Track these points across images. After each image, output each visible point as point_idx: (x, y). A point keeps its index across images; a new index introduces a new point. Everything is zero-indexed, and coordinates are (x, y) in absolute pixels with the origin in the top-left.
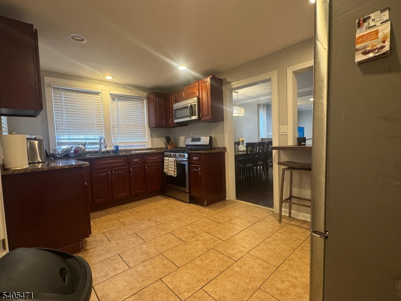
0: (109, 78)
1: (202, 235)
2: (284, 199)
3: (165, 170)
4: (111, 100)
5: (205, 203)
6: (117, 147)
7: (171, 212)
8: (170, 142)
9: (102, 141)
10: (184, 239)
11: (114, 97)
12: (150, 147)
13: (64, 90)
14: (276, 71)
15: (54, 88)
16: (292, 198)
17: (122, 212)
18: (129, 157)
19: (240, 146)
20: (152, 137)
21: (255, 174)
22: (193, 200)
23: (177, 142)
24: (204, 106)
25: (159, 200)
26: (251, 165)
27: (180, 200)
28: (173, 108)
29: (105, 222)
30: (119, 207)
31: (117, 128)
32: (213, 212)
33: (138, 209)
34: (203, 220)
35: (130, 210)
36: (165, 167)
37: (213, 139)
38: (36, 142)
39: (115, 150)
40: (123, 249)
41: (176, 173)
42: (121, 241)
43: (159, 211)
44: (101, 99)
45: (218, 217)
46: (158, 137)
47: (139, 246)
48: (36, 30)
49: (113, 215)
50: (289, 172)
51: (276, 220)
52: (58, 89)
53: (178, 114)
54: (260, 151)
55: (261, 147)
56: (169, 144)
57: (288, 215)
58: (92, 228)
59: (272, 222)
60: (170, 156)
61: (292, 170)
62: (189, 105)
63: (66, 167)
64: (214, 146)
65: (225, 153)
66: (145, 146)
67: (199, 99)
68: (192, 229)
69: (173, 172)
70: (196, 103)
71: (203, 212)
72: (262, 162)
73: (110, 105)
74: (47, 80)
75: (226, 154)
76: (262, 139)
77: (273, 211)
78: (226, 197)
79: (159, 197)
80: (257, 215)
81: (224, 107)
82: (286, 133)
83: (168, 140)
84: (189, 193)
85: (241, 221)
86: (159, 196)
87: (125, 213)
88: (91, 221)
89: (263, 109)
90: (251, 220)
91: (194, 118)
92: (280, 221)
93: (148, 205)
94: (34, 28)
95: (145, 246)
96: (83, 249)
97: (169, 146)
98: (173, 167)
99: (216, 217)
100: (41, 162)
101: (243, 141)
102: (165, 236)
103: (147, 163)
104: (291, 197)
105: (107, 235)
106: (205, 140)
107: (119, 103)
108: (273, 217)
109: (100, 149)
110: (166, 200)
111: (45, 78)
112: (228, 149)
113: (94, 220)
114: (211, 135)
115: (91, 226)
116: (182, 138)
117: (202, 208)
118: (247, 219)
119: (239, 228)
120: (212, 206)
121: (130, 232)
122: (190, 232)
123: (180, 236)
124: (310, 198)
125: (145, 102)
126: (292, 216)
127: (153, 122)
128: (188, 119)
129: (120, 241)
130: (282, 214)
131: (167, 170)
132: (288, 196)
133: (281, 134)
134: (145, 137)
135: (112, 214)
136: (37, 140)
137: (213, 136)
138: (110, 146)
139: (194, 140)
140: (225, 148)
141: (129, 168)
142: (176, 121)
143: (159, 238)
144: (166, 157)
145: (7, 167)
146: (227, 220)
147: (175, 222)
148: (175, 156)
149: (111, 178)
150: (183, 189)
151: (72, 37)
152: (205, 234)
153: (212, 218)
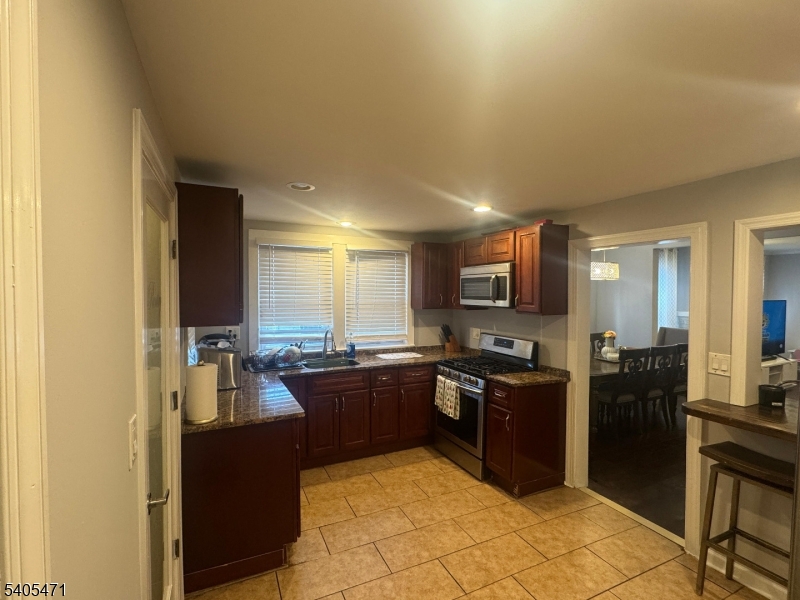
0: (346, 224)
1: (504, 583)
2: (713, 535)
3: (438, 402)
4: (348, 261)
5: (516, 490)
6: (352, 347)
7: (444, 498)
8: (450, 337)
9: (329, 336)
10: (465, 587)
11: (353, 255)
12: (413, 345)
13: (277, 248)
14: (705, 224)
15: (262, 247)
16: (738, 536)
17: (353, 480)
18: (373, 373)
19: (604, 349)
20: (416, 325)
21: (641, 415)
22: (489, 476)
23: (464, 336)
24: (524, 283)
25: (423, 459)
26: (630, 398)
27: (464, 469)
28: (459, 275)
29: (324, 499)
30: (350, 463)
31: (355, 311)
32: (533, 519)
33: (381, 476)
34: (508, 537)
35: (368, 478)
36: (438, 394)
37: (541, 348)
38: (231, 356)
39: (349, 351)
40: (350, 581)
41: (458, 414)
42: (349, 559)
43: (420, 492)
44: (331, 260)
45: (543, 537)
46: (428, 325)
47: (379, 582)
48: (241, 196)
49: (339, 483)
50: (732, 479)
51: (690, 579)
52: (267, 247)
53: (470, 289)
54: (657, 367)
55: (658, 359)
56: (449, 341)
57: (724, 571)
58: (302, 511)
59: (678, 583)
60: (448, 376)
61: (739, 477)
62: (493, 277)
63: (269, 421)
64: (542, 362)
65: (566, 383)
66: (402, 342)
67: (513, 267)
68: (484, 561)
69: (452, 411)
70: (507, 275)
71: (510, 514)
72: (659, 392)
73: (347, 269)
74: (252, 235)
75: (569, 386)
76: (664, 331)
77: (682, 549)
78: (564, 479)
79: (422, 452)
80: (639, 553)
81: (570, 264)
82: (727, 374)
83: (447, 332)
84: (484, 460)
85: (599, 561)
86: (422, 449)
87: (359, 482)
88: (302, 492)
89: (670, 257)
90: (621, 566)
91: (501, 303)
92: (700, 589)
93: (400, 470)
94: (240, 193)
95: (389, 584)
96: (286, 562)
97: (447, 345)
98: (453, 399)
99: (538, 535)
100: (234, 389)
101: (613, 338)
102: (429, 565)
103: (404, 384)
104: (734, 532)
105: (326, 535)
106: (523, 349)
107: (362, 264)
108: (681, 569)
109: (325, 350)
110: (436, 461)
111: (251, 232)
112: (574, 376)
113: (306, 490)
114: (536, 339)
115: (302, 504)
116: (475, 332)
117: (507, 499)
118: (613, 561)
119: (590, 585)
120: (530, 498)
121: (366, 538)
122: (480, 568)
123: (459, 575)
124: (787, 548)
125: (407, 259)
126: (734, 576)
127: (420, 296)
128: (488, 303)
129: (347, 557)
130: (709, 563)
131: (441, 402)
132: (726, 528)
133: (713, 372)
134: (404, 325)
135: (336, 480)
136: (231, 352)
137: (542, 340)
138: (342, 343)
139: (498, 342)
140: (566, 374)
141: (371, 393)
142: (464, 302)
143: (416, 569)
144: (441, 374)
145: (189, 419)
146: (564, 551)
147: (450, 530)
148: (458, 379)
149: (340, 410)
150: (470, 448)
151: (293, 186)
152: (510, 583)
153: (529, 538)
